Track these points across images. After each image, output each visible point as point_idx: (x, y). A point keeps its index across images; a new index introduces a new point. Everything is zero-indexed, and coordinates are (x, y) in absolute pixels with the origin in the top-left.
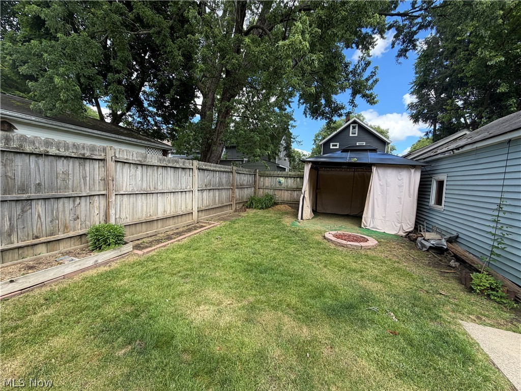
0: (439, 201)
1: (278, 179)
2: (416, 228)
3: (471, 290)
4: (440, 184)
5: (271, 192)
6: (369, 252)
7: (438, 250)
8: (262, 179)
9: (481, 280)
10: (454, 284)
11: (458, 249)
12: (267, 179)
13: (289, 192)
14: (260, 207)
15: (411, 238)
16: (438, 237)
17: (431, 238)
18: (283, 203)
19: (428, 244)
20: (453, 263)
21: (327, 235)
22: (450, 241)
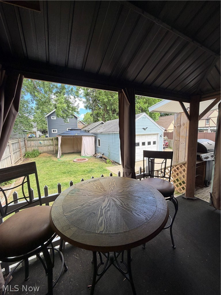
0: (99, 145)
1: (39, 141)
2: (95, 153)
3: (107, 163)
4: (99, 140)
5: (36, 148)
6: (88, 162)
7: (101, 157)
8: (29, 142)
9: (108, 161)
10: (105, 163)
11: (104, 156)
12: (32, 142)
13: (46, 147)
14: (34, 156)
15: (95, 156)
16: (100, 154)
17: (99, 155)
18: (44, 152)
19: (99, 157)
20: (104, 159)
21: (75, 161)
22: (103, 155)
